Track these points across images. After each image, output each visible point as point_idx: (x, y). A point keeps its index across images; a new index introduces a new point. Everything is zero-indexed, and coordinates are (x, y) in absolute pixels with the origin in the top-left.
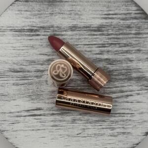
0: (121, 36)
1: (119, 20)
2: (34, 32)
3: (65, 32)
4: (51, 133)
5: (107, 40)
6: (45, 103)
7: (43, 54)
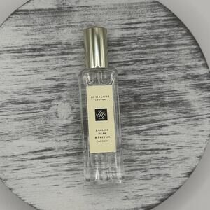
0: (148, 50)
1: (143, 30)
2: (38, 51)
3: (76, 50)
4: (66, 180)
5: (131, 57)
6: (56, 141)
7: (50, 79)
